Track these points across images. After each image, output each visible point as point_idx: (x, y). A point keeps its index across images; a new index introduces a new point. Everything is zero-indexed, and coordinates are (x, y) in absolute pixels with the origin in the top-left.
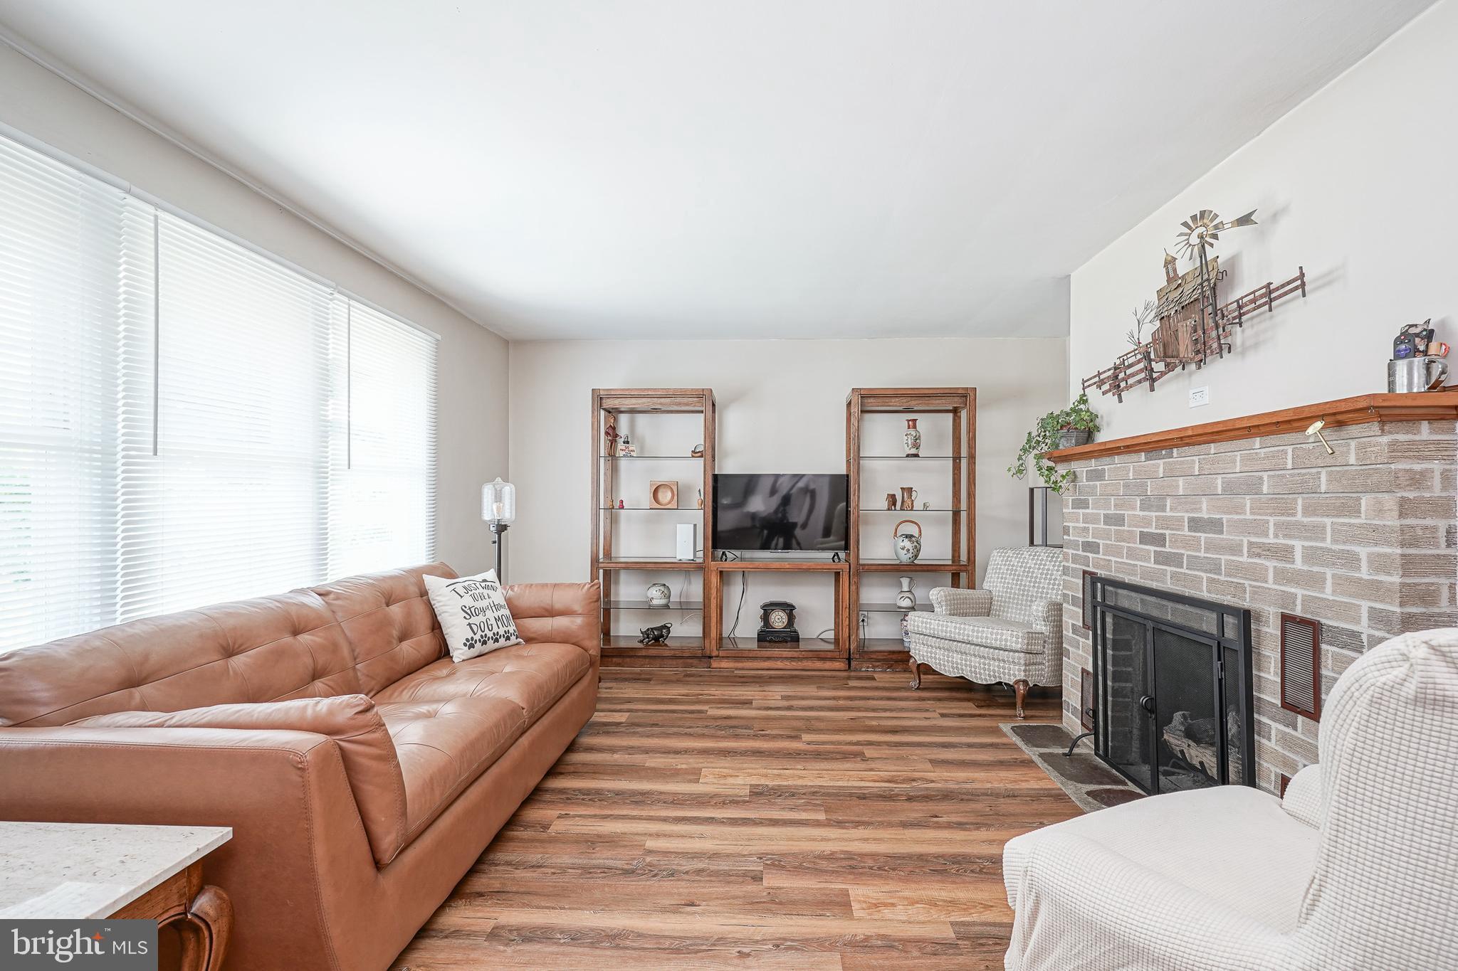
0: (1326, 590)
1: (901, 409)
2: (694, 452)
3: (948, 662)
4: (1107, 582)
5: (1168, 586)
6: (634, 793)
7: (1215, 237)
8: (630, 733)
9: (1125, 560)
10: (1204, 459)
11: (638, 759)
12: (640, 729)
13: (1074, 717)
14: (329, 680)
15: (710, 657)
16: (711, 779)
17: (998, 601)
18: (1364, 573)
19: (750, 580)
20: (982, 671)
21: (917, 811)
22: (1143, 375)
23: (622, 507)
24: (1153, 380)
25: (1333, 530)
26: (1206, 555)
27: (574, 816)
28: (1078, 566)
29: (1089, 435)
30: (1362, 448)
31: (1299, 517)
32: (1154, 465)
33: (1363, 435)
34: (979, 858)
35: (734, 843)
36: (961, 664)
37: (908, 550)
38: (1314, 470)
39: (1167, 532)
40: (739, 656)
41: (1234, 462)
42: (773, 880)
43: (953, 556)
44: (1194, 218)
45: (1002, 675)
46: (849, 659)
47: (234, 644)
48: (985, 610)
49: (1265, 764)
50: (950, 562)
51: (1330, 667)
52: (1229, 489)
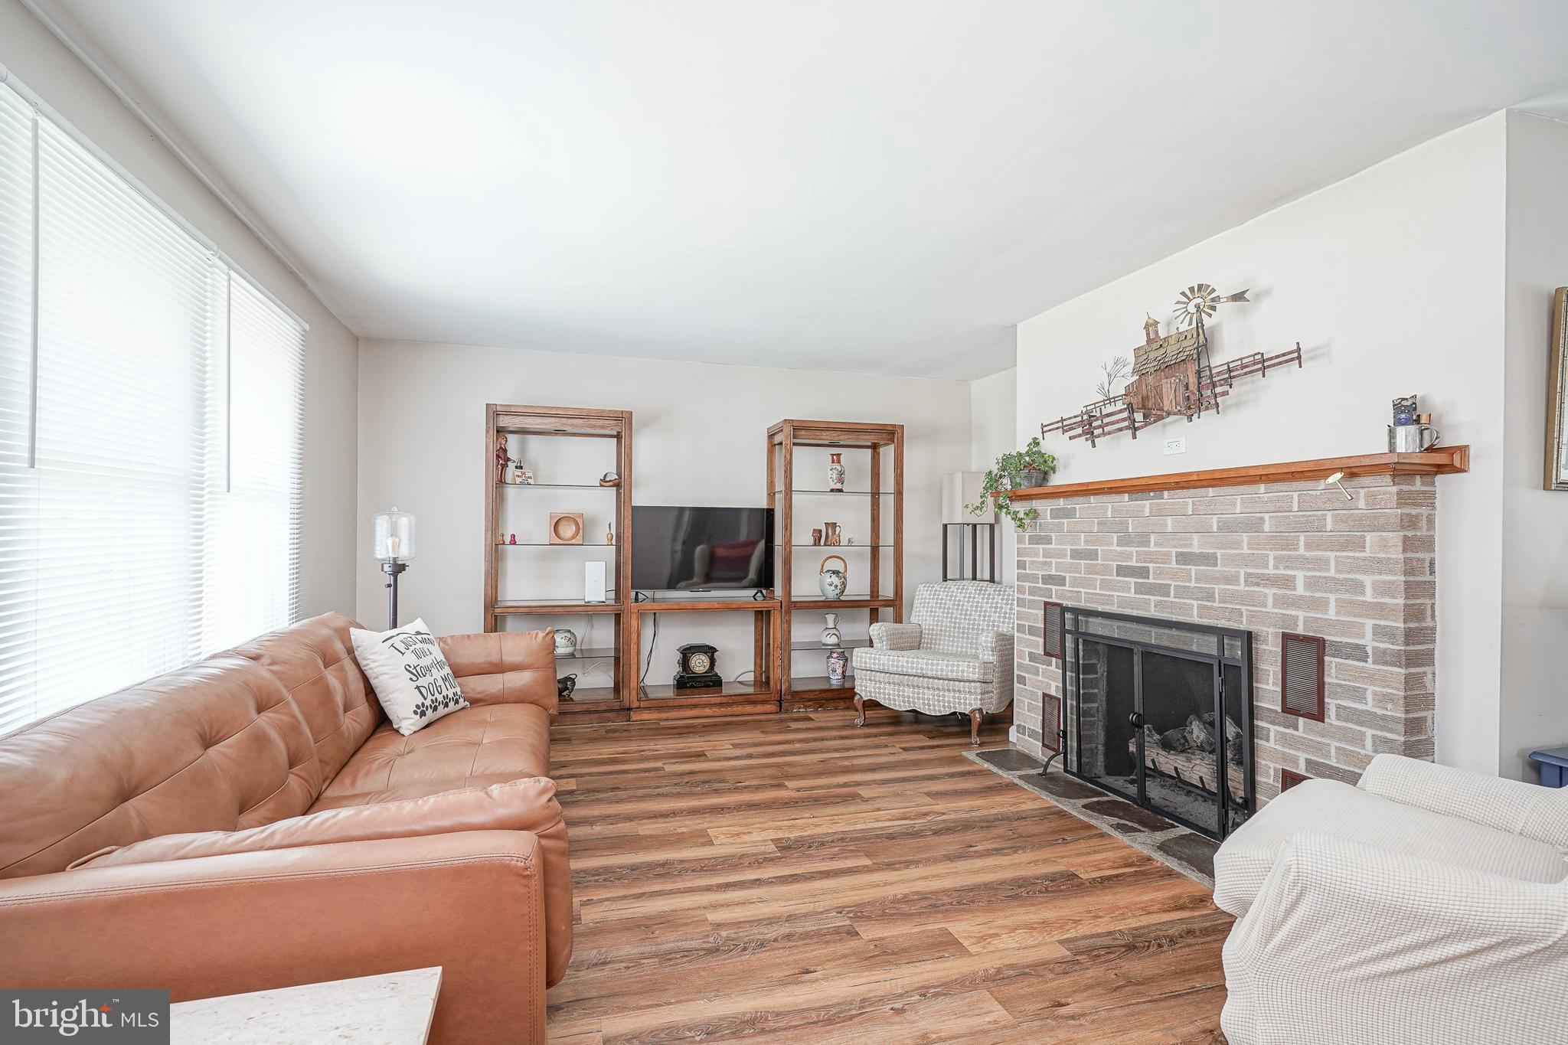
0: (1329, 612)
1: (827, 442)
2: (604, 480)
3: (899, 696)
4: (1077, 612)
5: (1152, 613)
6: (651, 866)
7: (1214, 308)
8: (593, 801)
9: (1098, 591)
10: (1199, 501)
11: (626, 828)
12: (601, 796)
13: (1031, 740)
14: (300, 770)
15: (630, 709)
16: (723, 839)
17: (928, 634)
18: (1369, 597)
19: (661, 623)
20: (936, 703)
21: (951, 843)
22: (1126, 424)
23: (513, 542)
24: (1136, 429)
25: (1337, 562)
26: (1197, 585)
27: (601, 901)
28: (1036, 598)
29: (1045, 476)
30: (1370, 497)
31: (1302, 551)
32: (1138, 505)
33: (1376, 484)
34: (1037, 879)
35: (801, 901)
36: (913, 698)
37: (836, 586)
38: (1319, 513)
39: (1151, 566)
40: (662, 705)
41: (1235, 504)
42: (870, 932)
43: (872, 591)
44: (1192, 289)
45: (957, 705)
46: (780, 701)
47: (211, 730)
48: (915, 643)
49: (1263, 762)
50: (868, 598)
51: (1333, 675)
52: (1226, 527)
